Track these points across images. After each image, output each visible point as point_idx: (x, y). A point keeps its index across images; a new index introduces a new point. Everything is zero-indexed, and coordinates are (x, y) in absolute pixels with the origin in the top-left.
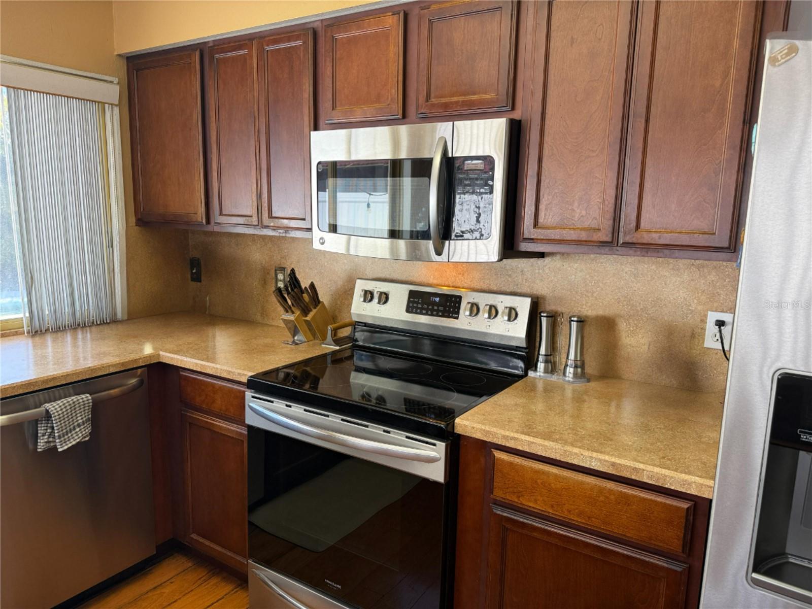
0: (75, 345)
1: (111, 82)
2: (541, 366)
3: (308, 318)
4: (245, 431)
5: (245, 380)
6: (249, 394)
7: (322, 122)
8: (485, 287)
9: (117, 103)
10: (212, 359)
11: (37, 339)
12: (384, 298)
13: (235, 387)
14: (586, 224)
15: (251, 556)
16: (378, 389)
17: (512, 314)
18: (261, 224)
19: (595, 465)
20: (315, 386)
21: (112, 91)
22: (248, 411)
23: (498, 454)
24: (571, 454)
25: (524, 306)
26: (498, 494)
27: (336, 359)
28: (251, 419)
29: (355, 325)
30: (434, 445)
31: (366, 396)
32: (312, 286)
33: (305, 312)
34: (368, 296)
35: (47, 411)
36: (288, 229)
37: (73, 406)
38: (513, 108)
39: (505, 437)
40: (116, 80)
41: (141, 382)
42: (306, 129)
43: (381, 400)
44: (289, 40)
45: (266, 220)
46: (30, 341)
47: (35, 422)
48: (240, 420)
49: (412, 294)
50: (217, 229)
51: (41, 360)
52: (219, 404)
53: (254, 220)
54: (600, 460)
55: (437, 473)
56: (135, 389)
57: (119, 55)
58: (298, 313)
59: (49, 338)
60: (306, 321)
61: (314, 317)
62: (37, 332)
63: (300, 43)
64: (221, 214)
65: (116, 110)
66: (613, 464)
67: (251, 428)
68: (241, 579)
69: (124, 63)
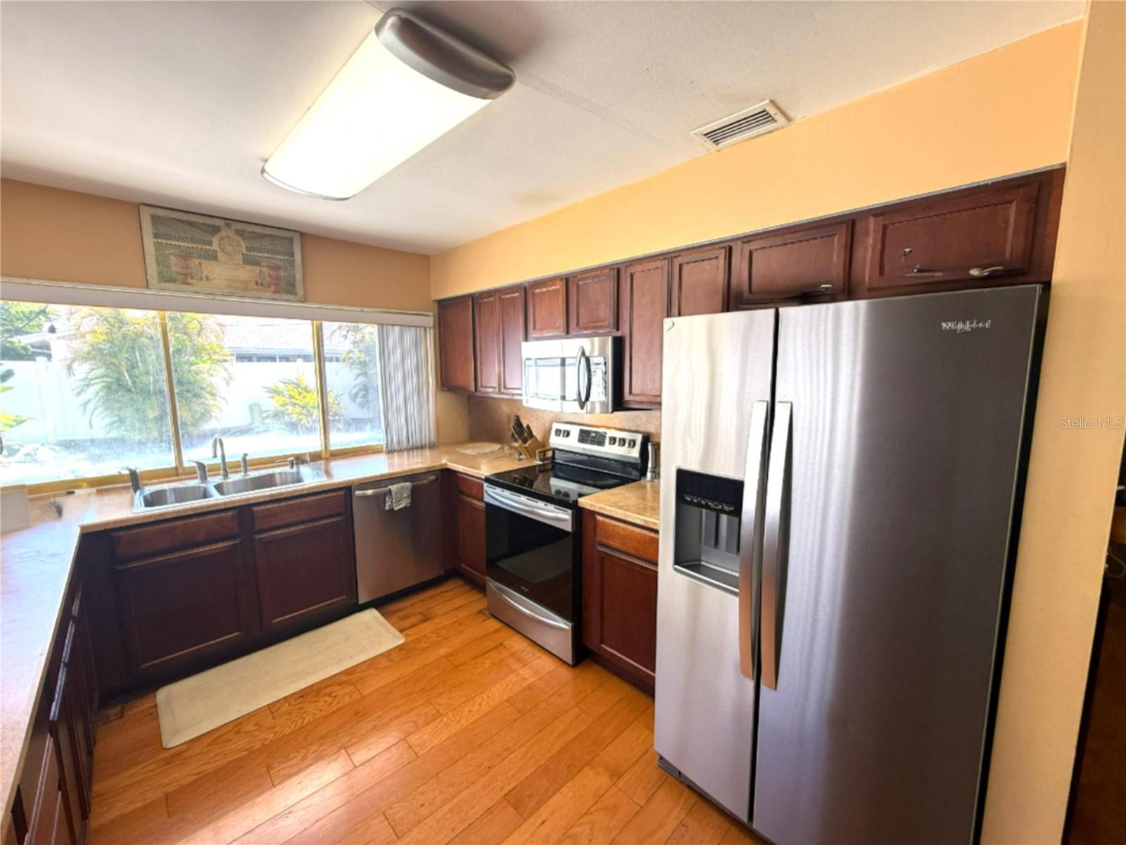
0: (408, 458)
1: (429, 316)
2: (649, 475)
3: (527, 445)
4: (483, 505)
5: (483, 477)
6: (485, 485)
7: (529, 339)
8: (621, 427)
9: (432, 325)
10: (479, 468)
11: (390, 455)
12: (567, 434)
13: (478, 481)
14: (654, 394)
15: (488, 574)
16: (564, 488)
17: (632, 444)
18: (500, 392)
19: (638, 522)
20: (531, 485)
21: (429, 321)
22: (485, 495)
23: (599, 518)
24: (628, 516)
25: (639, 438)
27: (543, 469)
28: (487, 499)
29: (554, 450)
30: (566, 511)
31: (558, 492)
32: (528, 427)
33: (525, 441)
34: (558, 432)
35: (390, 490)
36: (513, 395)
37: (403, 488)
38: (618, 329)
39: (600, 508)
40: (432, 314)
41: (437, 478)
42: (521, 339)
44: (513, 292)
45: (503, 390)
46: (386, 456)
47: (385, 495)
48: (481, 499)
49: (582, 431)
50: (480, 394)
51: (391, 465)
52: (474, 492)
53: (497, 390)
54: (639, 519)
55: (568, 527)
56: (433, 482)
57: (435, 301)
58: (520, 442)
59: (396, 454)
60: (526, 448)
61: (529, 445)
62: (390, 452)
63: (517, 294)
64: (482, 386)
65: (432, 330)
66: (645, 521)
67: (488, 505)
68: (481, 588)
69: (436, 304)
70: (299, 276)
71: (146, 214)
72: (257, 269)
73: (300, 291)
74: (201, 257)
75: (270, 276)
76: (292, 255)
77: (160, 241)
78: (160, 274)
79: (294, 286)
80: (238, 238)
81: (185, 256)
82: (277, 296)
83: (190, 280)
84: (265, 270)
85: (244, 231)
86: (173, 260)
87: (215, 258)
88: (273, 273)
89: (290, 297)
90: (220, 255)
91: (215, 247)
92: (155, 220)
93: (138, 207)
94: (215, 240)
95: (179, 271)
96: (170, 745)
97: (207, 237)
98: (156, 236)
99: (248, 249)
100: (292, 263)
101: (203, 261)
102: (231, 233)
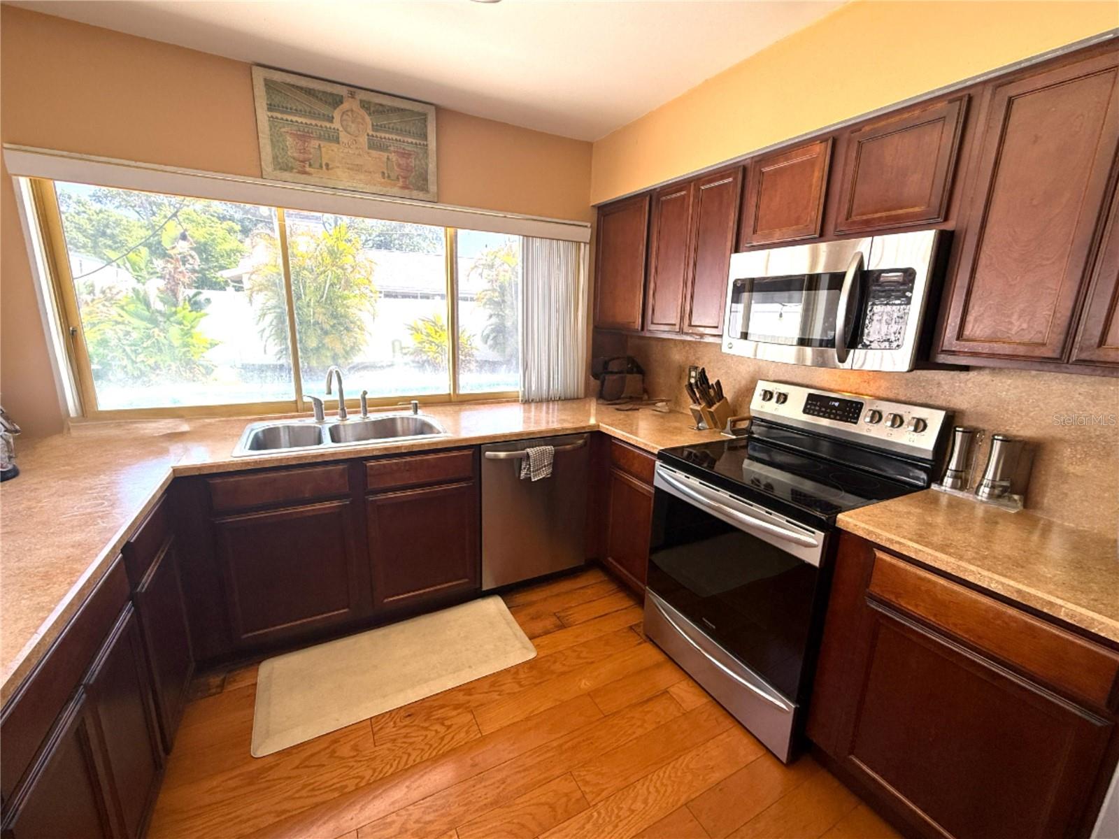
0: (547, 413)
1: (586, 227)
2: (948, 481)
3: (712, 409)
4: (653, 491)
5: (656, 452)
6: (658, 463)
7: (742, 245)
8: (891, 396)
9: (588, 241)
10: (636, 434)
11: (526, 406)
12: (783, 398)
13: (649, 456)
14: (1026, 339)
15: (649, 584)
17: (920, 425)
18: (681, 331)
19: (993, 587)
20: (711, 466)
21: (586, 234)
22: (656, 474)
23: (879, 554)
24: (966, 570)
25: (935, 420)
26: (875, 589)
27: (732, 446)
28: (658, 482)
29: (752, 420)
30: (813, 533)
32: (718, 383)
33: (710, 404)
34: (768, 395)
35: (528, 453)
36: (702, 335)
37: (543, 453)
38: (946, 219)
39: (891, 541)
40: (589, 225)
41: (586, 443)
42: (728, 252)
43: (769, 487)
44: (722, 178)
45: (686, 329)
46: (522, 406)
47: (520, 460)
48: (650, 482)
49: (810, 396)
50: (648, 335)
51: (527, 420)
52: (636, 467)
53: (677, 327)
54: (1003, 584)
55: (813, 557)
56: (581, 447)
57: (593, 206)
58: (704, 404)
59: (533, 406)
60: (710, 412)
61: (717, 409)
62: (527, 402)
63: (731, 179)
64: (652, 323)
65: (588, 246)
66: (1019, 591)
67: (657, 489)
68: (640, 600)
69: (596, 211)
70: (432, 167)
71: (259, 75)
72: (385, 155)
73: (433, 188)
74: (319, 138)
75: (399, 165)
76: (425, 137)
77: (275, 114)
78: (275, 158)
79: (426, 180)
80: (363, 112)
81: (304, 136)
82: (406, 193)
83: (308, 169)
84: (393, 157)
85: (369, 103)
86: (290, 141)
87: (337, 141)
88: (403, 162)
89: (421, 195)
90: (342, 135)
91: (336, 124)
92: (270, 85)
93: (251, 69)
94: (337, 114)
95: (295, 155)
96: (259, 754)
97: (325, 110)
98: (271, 108)
99: (376, 128)
100: (426, 152)
101: (322, 144)
102: (355, 105)
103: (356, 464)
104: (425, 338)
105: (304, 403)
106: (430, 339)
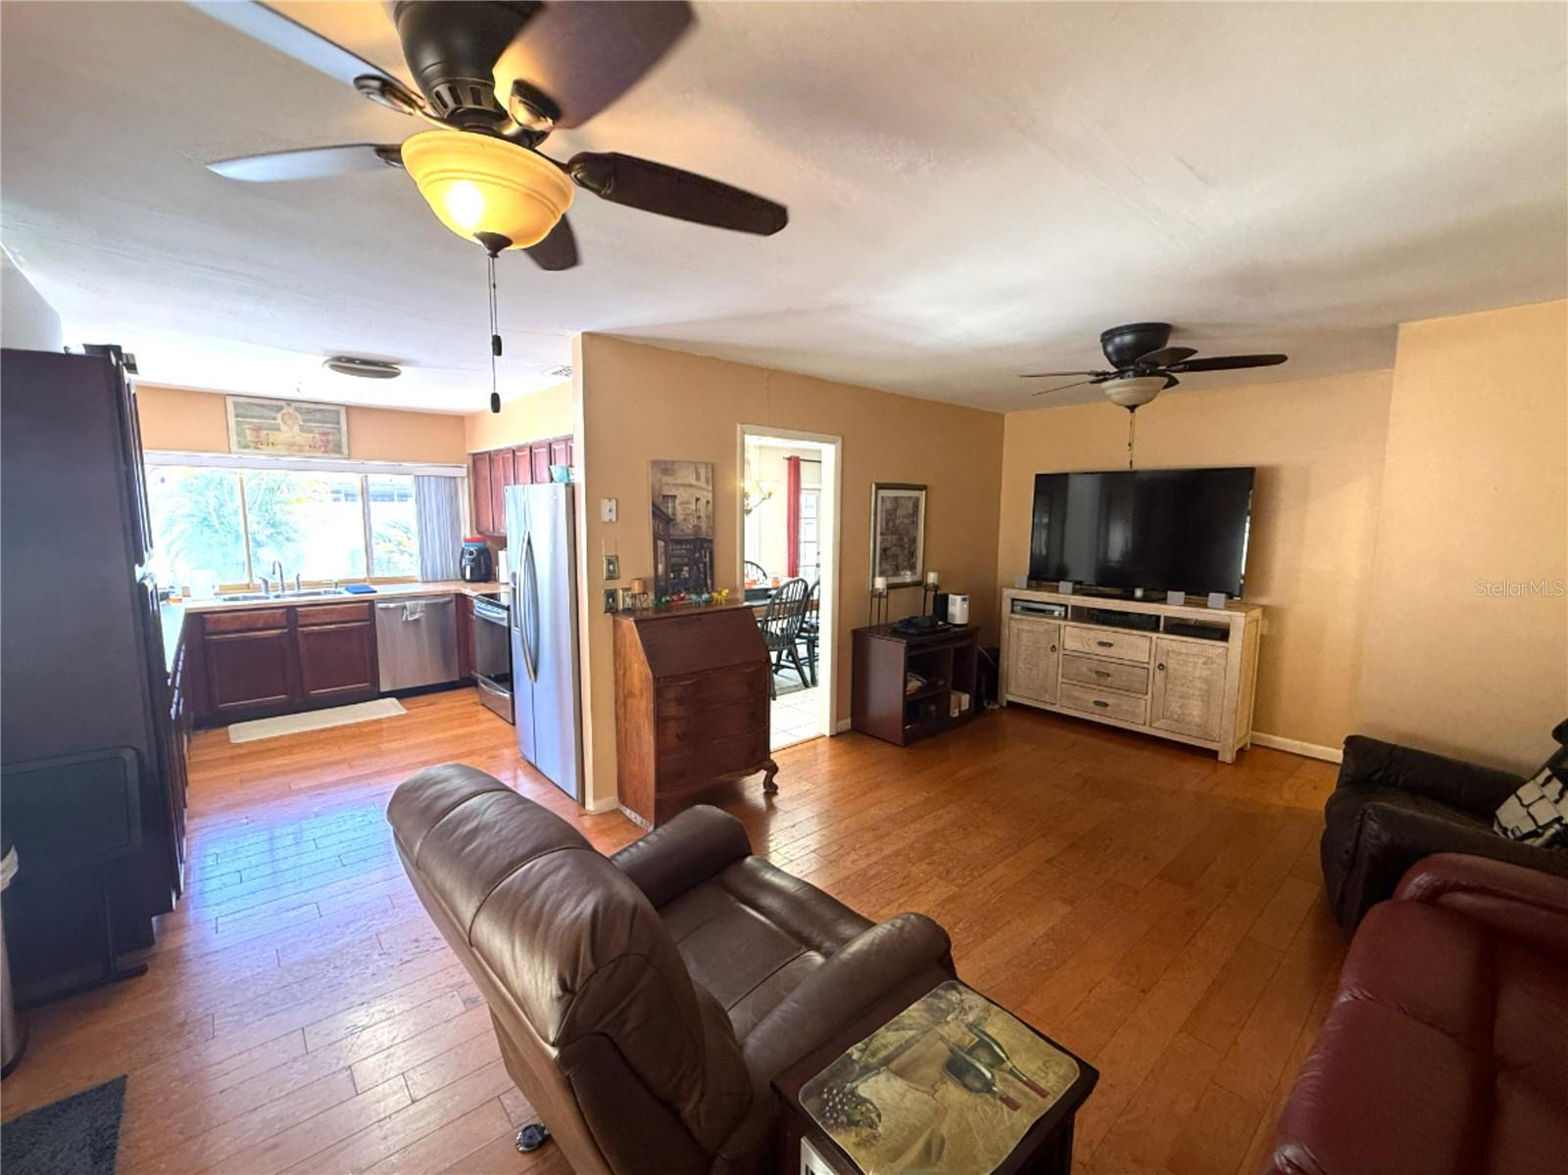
1: (463, 467)
40: (466, 466)
52: (468, 607)
57: (469, 454)
59: (430, 584)
62: (425, 582)
65: (466, 480)
69: (471, 458)
70: (344, 439)
71: (230, 401)
72: (311, 435)
73: (345, 451)
74: (268, 429)
75: (322, 440)
76: (338, 423)
77: (240, 419)
78: (239, 443)
79: (340, 447)
80: (297, 414)
81: (257, 429)
82: (326, 455)
83: (259, 446)
84: (317, 436)
85: (300, 408)
86: (248, 432)
87: (279, 430)
88: (323, 438)
89: (338, 456)
90: (282, 426)
91: (279, 421)
92: (236, 404)
93: (225, 399)
94: (279, 416)
95: (253, 439)
96: (234, 742)
97: (274, 415)
98: (237, 416)
99: (305, 421)
100: (340, 432)
101: (269, 432)
102: (291, 411)
103: (291, 609)
104: (395, 548)
105: (254, 585)
106: (401, 548)
